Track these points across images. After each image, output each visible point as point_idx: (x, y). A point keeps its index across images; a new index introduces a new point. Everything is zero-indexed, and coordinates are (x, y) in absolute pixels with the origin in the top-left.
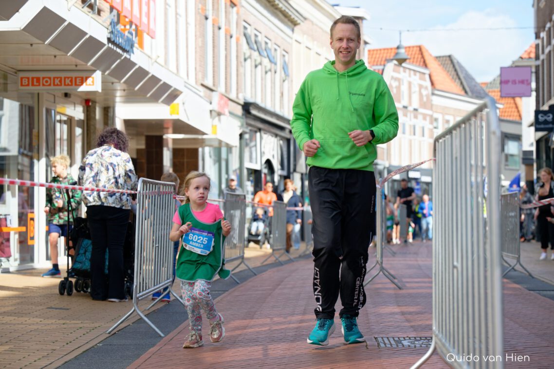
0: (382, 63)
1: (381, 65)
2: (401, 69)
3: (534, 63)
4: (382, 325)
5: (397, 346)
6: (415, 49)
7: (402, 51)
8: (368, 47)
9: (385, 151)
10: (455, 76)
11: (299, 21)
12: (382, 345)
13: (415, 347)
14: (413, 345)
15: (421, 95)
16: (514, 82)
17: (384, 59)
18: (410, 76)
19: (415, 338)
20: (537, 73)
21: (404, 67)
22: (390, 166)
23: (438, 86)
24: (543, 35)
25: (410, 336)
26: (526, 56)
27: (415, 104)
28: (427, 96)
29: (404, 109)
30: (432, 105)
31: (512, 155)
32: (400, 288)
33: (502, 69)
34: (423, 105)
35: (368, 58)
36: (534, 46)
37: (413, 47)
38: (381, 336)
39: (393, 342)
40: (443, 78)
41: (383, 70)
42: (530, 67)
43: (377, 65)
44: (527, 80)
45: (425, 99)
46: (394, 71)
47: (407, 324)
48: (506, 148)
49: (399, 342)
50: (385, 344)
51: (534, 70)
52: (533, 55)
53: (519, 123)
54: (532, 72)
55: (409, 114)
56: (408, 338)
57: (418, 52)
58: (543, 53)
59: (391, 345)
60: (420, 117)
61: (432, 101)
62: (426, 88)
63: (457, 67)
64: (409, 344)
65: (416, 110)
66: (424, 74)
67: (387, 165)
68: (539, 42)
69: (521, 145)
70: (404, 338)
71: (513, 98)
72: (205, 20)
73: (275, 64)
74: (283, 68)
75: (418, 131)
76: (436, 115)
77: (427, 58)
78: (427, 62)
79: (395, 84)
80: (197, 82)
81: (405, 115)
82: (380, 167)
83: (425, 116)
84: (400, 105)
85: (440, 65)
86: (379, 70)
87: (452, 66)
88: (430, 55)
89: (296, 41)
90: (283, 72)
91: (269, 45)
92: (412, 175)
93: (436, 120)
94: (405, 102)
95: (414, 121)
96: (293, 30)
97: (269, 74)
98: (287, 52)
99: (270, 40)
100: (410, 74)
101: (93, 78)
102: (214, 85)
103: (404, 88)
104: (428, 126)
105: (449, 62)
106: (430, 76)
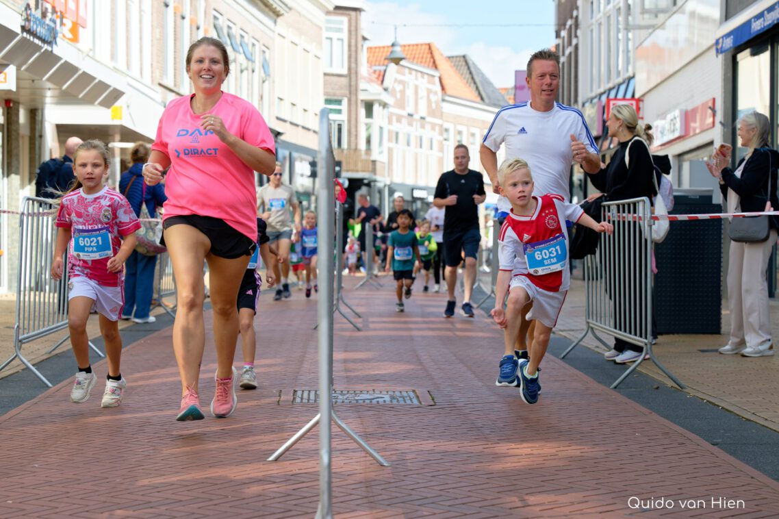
0: (385, 63)
1: (383, 65)
2: (406, 71)
6: (424, 47)
7: (397, 49)
8: (367, 44)
9: (387, 166)
10: (470, 80)
11: (282, 12)
12: (298, 400)
15: (429, 101)
17: (386, 59)
18: (416, 79)
22: (392, 183)
23: (449, 91)
24: (564, 33)
27: (423, 111)
28: (437, 102)
29: (410, 118)
30: (442, 113)
32: (358, 329)
33: (517, 72)
34: (432, 113)
35: (368, 57)
37: (422, 45)
38: (304, 388)
39: (312, 397)
40: (456, 82)
41: (385, 71)
43: (379, 65)
45: (434, 106)
46: (398, 72)
50: (302, 399)
55: (414, 124)
57: (427, 51)
58: (563, 54)
59: (308, 400)
60: (428, 127)
61: (442, 108)
62: (436, 93)
63: (473, 69)
65: (423, 118)
66: (433, 76)
67: (388, 183)
68: (559, 41)
72: (164, 8)
73: (253, 62)
74: (263, 67)
75: (426, 143)
76: (446, 125)
77: (437, 58)
78: (438, 62)
79: (399, 88)
80: (152, 81)
81: (410, 124)
82: (380, 185)
83: (433, 126)
84: (405, 113)
85: (451, 67)
86: (380, 71)
87: (466, 68)
88: (442, 55)
89: (279, 34)
90: (262, 71)
91: (246, 39)
92: (417, 194)
93: (447, 130)
94: (410, 110)
95: (420, 132)
96: (275, 22)
97: (245, 73)
98: (268, 48)
99: (247, 33)
100: (416, 76)
101: (6, 74)
102: (175, 85)
103: (410, 93)
104: (437, 137)
105: (463, 63)
106: (440, 79)
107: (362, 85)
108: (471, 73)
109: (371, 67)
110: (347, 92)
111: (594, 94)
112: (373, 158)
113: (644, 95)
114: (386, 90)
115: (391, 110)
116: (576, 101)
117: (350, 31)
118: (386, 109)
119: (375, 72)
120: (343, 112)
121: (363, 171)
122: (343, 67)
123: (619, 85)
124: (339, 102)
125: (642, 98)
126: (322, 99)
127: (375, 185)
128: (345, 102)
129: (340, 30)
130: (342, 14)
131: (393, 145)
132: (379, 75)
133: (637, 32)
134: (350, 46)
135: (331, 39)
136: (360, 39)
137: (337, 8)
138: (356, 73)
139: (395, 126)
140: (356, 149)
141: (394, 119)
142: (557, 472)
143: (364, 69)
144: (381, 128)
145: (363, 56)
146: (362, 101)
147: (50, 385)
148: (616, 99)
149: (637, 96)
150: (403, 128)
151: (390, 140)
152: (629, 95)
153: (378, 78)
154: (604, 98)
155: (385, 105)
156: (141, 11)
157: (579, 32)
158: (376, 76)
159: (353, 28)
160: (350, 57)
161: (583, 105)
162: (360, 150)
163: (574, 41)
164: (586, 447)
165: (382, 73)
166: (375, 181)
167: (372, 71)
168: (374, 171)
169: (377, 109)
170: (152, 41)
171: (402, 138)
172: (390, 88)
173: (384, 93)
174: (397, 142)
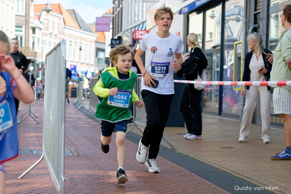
0: (41, 11)
1: (40, 12)
2: (49, 15)
3: (112, 16)
4: (25, 142)
5: (30, 153)
6: (57, 5)
7: (49, 6)
8: (33, 3)
9: (41, 55)
10: (76, 20)
12: (23, 153)
13: (39, 154)
14: (38, 153)
15: (59, 28)
16: (102, 24)
17: (41, 9)
19: (40, 150)
20: (113, 20)
21: (51, 14)
23: (67, 24)
24: (116, 2)
25: (37, 149)
26: (108, 12)
27: (56, 32)
28: (62, 28)
29: (50, 34)
30: (64, 33)
31: (101, 59)
32: (39, 123)
33: (97, 18)
35: (34, 9)
36: (112, 7)
37: (56, 4)
38: (23, 148)
39: (28, 152)
40: (70, 20)
41: (41, 15)
42: (110, 17)
43: (38, 12)
44: (108, 24)
45: (61, 30)
46: (46, 15)
47: (38, 142)
48: (98, 55)
49: (32, 151)
50: (24, 153)
51: (111, 19)
52: (112, 12)
53: (104, 43)
54: (110, 20)
55: (52, 37)
56: (36, 150)
57: (58, 7)
58: (116, 11)
59: (27, 153)
60: (58, 38)
61: (64, 31)
62: (61, 25)
63: (77, 15)
64: (36, 153)
65: (56, 35)
66: (60, 18)
67: (41, 61)
68: (114, 5)
69: (105, 54)
70: (34, 150)
71: (103, 32)
76: (66, 38)
77: (62, 10)
78: (62, 12)
79: (46, 22)
81: (51, 37)
82: (38, 62)
83: (60, 38)
84: (48, 33)
85: (68, 14)
86: (38, 15)
87: (74, 15)
88: (64, 9)
94: (51, 31)
95: (55, 41)
100: (54, 17)
103: (51, 24)
105: (73, 13)
106: (64, 19)
107: (31, 20)
109: (35, 13)
110: (24, 23)
111: (129, 28)
112: (35, 51)
113: (150, 29)
114: (41, 22)
115: (43, 31)
116: (121, 30)
118: (41, 31)
119: (36, 15)
120: (23, 31)
121: (31, 56)
122: (23, 12)
123: (140, 25)
124: (21, 27)
125: (149, 31)
126: (14, 25)
127: (36, 62)
128: (24, 27)
131: (43, 46)
132: (38, 16)
133: (148, 3)
134: (26, 4)
136: (31, 1)
138: (29, 15)
139: (45, 38)
140: (28, 47)
141: (44, 35)
142: (135, 183)
143: (32, 14)
144: (39, 39)
145: (32, 9)
146: (31, 27)
148: (138, 30)
149: (147, 29)
150: (48, 39)
151: (42, 43)
152: (144, 29)
153: (37, 17)
154: (133, 30)
155: (40, 29)
157: (123, 2)
158: (36, 17)
160: (26, 8)
161: (124, 32)
162: (30, 48)
163: (121, 6)
164: (143, 173)
165: (39, 15)
166: (36, 60)
167: (35, 14)
168: (35, 56)
169: (37, 30)
171: (47, 43)
172: (43, 21)
173: (40, 24)
174: (45, 44)
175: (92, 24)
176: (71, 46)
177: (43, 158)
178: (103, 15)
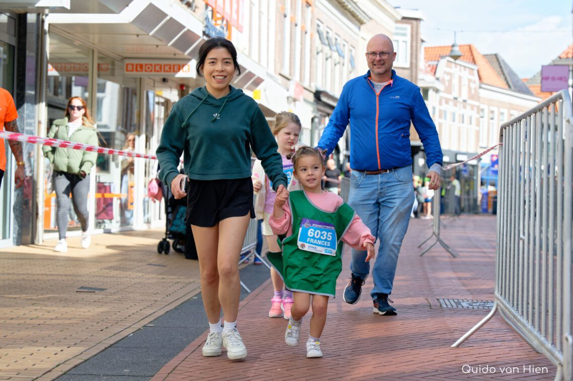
0: (437, 59)
1: (435, 61)
2: (453, 65)
3: (571, 62)
4: (441, 288)
5: (457, 307)
6: (465, 47)
8: (424, 45)
10: (500, 73)
11: (365, 21)
12: (444, 306)
13: (474, 308)
14: (471, 307)
15: (470, 88)
16: (554, 79)
17: (438, 56)
18: (460, 71)
19: (472, 300)
21: (457, 64)
23: (484, 81)
25: (468, 298)
26: (564, 56)
27: (465, 96)
28: (475, 89)
29: (455, 100)
30: (479, 97)
32: (454, 257)
33: (543, 67)
34: (472, 97)
35: (425, 54)
36: (572, 47)
37: (464, 46)
38: (442, 297)
39: (453, 304)
40: (490, 74)
41: (437, 65)
42: (568, 65)
43: (431, 61)
44: (565, 78)
45: (473, 92)
46: (447, 66)
47: (463, 288)
49: (458, 303)
50: (446, 305)
51: (571, 68)
52: (570, 55)
54: (569, 71)
55: (458, 105)
56: (466, 301)
57: (468, 50)
59: (452, 306)
60: (468, 107)
61: (479, 93)
62: (475, 82)
63: (502, 65)
64: (468, 305)
65: (465, 101)
66: (473, 69)
70: (463, 300)
71: (551, 93)
72: (283, 18)
73: (344, 57)
74: (351, 62)
75: (466, 119)
76: (482, 106)
77: (476, 55)
78: (476, 59)
79: (447, 78)
80: (275, 72)
81: (455, 105)
83: (472, 107)
84: (451, 97)
85: (487, 62)
86: (433, 66)
87: (497, 63)
88: (479, 53)
89: (362, 38)
90: (350, 66)
91: (339, 41)
92: (459, 158)
93: (482, 110)
94: (455, 94)
95: (463, 111)
96: (359, 28)
97: (338, 66)
98: (354, 47)
99: (339, 36)
100: (460, 69)
101: (189, 66)
102: (290, 75)
103: (455, 82)
104: (475, 116)
105: (495, 60)
106: (478, 72)
107: (421, 76)
108: (501, 67)
109: (426, 62)
114: (437, 79)
115: (442, 94)
117: (412, 35)
118: (437, 94)
119: (429, 66)
122: (406, 62)
129: (404, 35)
130: (407, 23)
131: (442, 121)
132: (433, 68)
134: (412, 47)
135: (398, 41)
136: (419, 41)
137: (404, 18)
138: (416, 67)
139: (444, 107)
141: (443, 101)
143: (422, 64)
144: (434, 108)
145: (422, 56)
147: (249, 291)
150: (450, 108)
151: (440, 117)
153: (432, 70)
155: (437, 91)
156: (268, 20)
158: (429, 69)
159: (414, 33)
160: (412, 54)
165: (435, 67)
167: (427, 65)
169: (431, 93)
170: (275, 42)
171: (449, 116)
172: (441, 78)
173: (437, 82)
174: (445, 118)
175: (531, 79)
176: (491, 121)
177: (497, 309)
178: (553, 61)
